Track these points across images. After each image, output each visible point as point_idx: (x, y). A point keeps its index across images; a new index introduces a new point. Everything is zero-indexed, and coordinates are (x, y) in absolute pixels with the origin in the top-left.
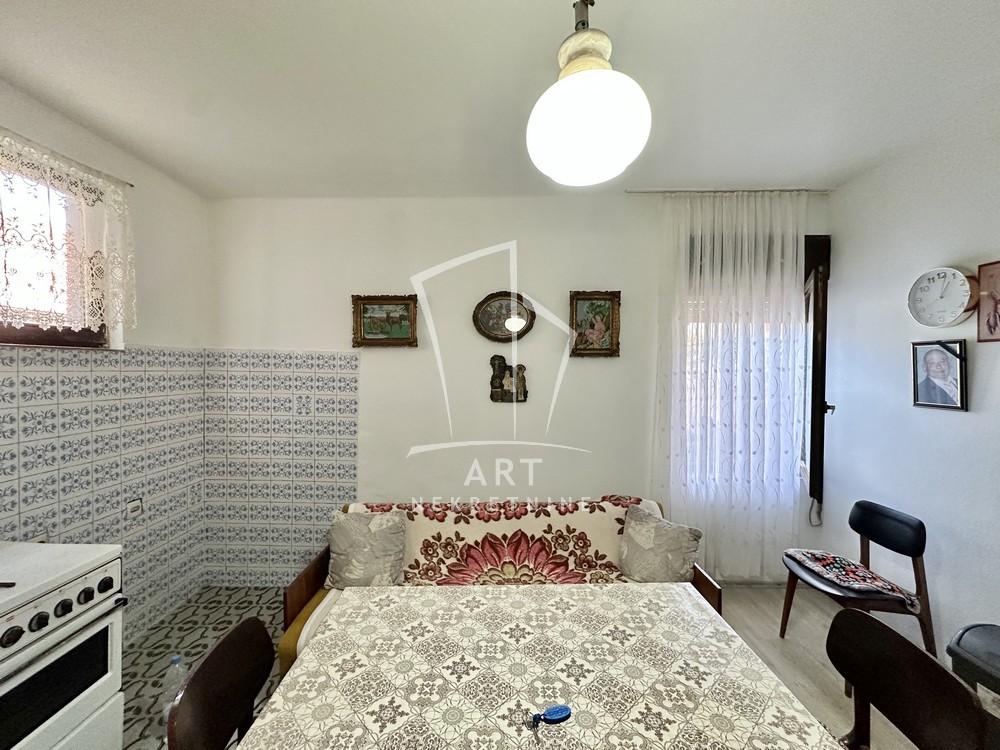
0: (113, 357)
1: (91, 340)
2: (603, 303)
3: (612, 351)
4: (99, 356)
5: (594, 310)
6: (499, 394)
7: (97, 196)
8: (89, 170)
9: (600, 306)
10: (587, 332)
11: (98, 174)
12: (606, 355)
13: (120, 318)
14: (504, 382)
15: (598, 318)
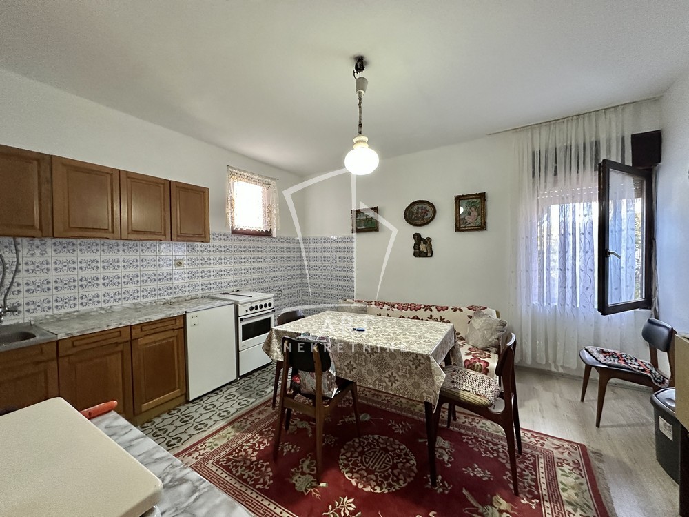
0: (274, 240)
1: (268, 234)
2: (475, 200)
3: (483, 227)
4: (270, 239)
5: (471, 205)
6: (418, 253)
7: (269, 185)
8: (267, 177)
9: (474, 202)
10: (466, 218)
11: (269, 178)
12: (478, 230)
13: (275, 226)
14: (420, 247)
15: (473, 209)
